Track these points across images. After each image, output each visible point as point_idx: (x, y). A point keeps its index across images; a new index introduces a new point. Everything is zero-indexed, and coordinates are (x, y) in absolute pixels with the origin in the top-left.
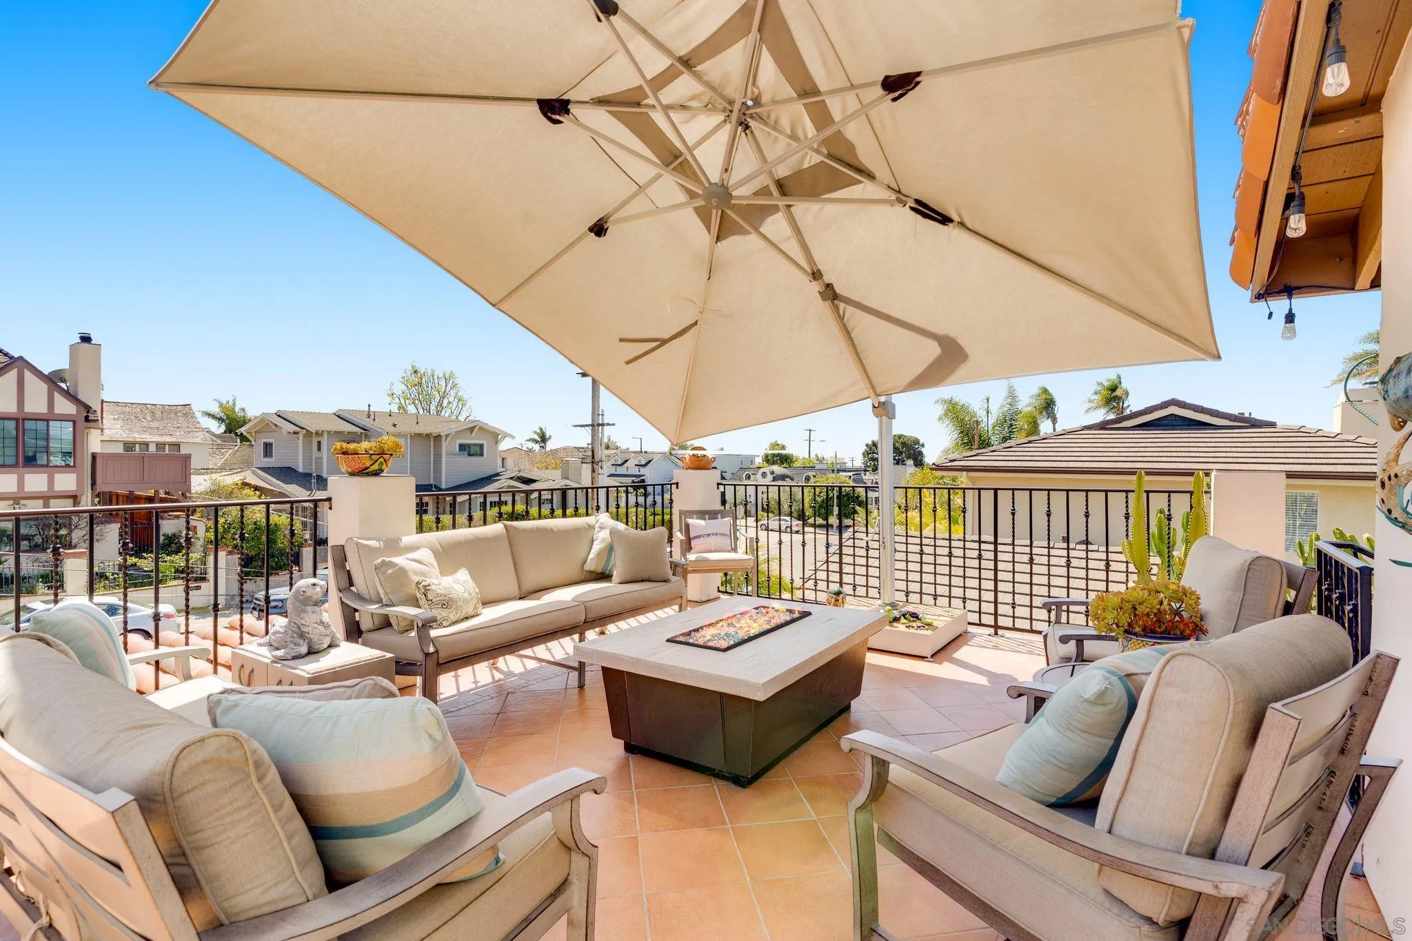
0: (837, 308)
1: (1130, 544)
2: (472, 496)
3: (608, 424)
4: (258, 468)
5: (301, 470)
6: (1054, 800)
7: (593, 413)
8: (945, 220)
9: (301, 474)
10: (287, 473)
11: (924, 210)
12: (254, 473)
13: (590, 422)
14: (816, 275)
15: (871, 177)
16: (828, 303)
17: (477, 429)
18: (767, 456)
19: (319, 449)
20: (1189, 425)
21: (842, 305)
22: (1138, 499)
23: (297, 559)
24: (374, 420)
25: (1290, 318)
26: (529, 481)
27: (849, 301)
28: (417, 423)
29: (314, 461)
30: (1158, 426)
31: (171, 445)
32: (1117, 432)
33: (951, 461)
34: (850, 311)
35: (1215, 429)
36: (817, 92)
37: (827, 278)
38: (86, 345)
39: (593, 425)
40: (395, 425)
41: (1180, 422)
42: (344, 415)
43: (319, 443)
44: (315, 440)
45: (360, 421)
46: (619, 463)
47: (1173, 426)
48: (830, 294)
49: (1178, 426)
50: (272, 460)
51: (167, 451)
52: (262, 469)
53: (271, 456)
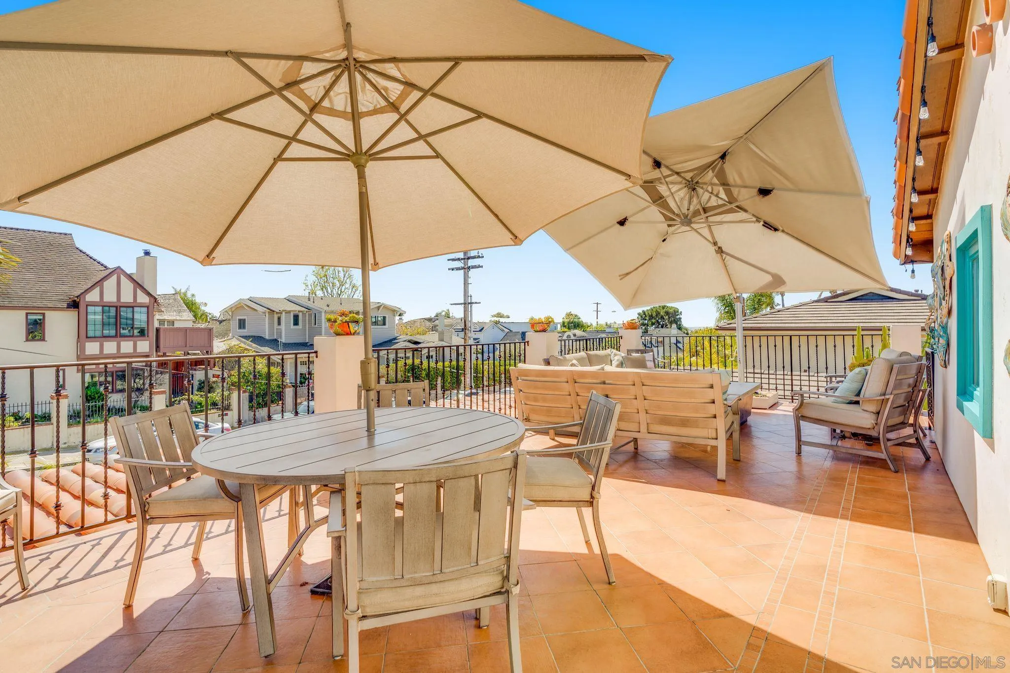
0: (722, 256)
1: (855, 357)
2: (389, 351)
3: (476, 303)
4: (240, 336)
5: (267, 337)
6: (848, 402)
7: (465, 295)
8: (776, 230)
9: (268, 340)
10: (258, 340)
11: (767, 225)
12: (238, 339)
13: (462, 301)
14: (715, 244)
15: (746, 211)
16: (719, 255)
17: (382, 307)
18: (564, 323)
19: (279, 324)
20: (882, 299)
21: (724, 256)
22: (858, 338)
23: (280, 396)
24: (314, 302)
25: (913, 271)
26: (416, 343)
27: (728, 254)
28: (341, 304)
29: (275, 331)
30: (861, 300)
31: (169, 321)
32: (835, 304)
33: (728, 324)
34: (728, 258)
35: (898, 301)
36: (728, 185)
37: (719, 245)
38: (147, 257)
39: (465, 304)
40: (328, 306)
41: (876, 297)
42: (291, 299)
43: (279, 319)
44: (276, 316)
45: (304, 303)
46: (478, 330)
47: (872, 299)
48: (720, 251)
49: (874, 299)
50: (246, 331)
51: (166, 326)
52: (242, 337)
53: (244, 328)
